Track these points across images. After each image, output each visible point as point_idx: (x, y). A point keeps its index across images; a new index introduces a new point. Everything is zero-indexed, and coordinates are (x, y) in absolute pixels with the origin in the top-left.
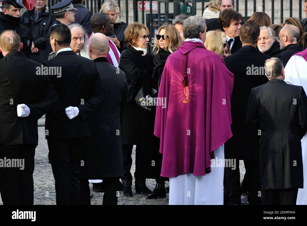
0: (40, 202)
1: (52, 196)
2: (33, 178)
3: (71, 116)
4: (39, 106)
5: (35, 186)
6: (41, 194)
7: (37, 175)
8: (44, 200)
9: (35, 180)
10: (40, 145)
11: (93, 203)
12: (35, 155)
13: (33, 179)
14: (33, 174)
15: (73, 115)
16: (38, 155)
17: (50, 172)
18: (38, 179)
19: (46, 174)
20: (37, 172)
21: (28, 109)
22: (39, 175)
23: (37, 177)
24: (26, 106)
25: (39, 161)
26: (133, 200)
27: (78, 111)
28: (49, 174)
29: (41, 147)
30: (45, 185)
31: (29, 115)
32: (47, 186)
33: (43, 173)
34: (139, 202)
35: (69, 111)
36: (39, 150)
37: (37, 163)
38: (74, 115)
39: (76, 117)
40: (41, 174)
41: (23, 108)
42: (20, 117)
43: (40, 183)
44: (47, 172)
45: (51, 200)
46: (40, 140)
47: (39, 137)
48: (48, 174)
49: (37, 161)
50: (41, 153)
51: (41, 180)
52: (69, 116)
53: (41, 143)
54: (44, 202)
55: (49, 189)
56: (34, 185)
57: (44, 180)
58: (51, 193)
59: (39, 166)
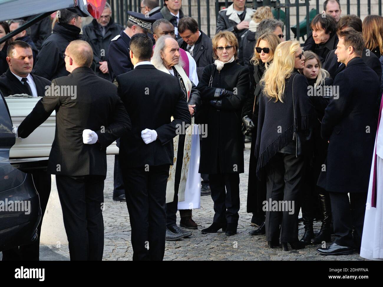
0: (111, 242)
1: (124, 235)
2: (103, 215)
3: (147, 140)
4: (109, 131)
5: (105, 224)
6: (112, 233)
7: (107, 211)
8: (115, 240)
9: (105, 217)
10: (109, 176)
11: (173, 243)
12: (104, 188)
13: (102, 216)
14: (103, 210)
15: (149, 139)
16: (108, 188)
17: (121, 207)
18: (108, 216)
19: (117, 210)
21: (96, 135)
22: (109, 212)
23: (106, 214)
24: (94, 132)
25: (109, 195)
27: (157, 135)
28: (121, 210)
29: (110, 179)
30: (116, 223)
31: (97, 142)
32: (119, 224)
33: (113, 208)
34: (225, 241)
35: (144, 134)
36: (108, 183)
37: (106, 198)
38: (151, 140)
39: (154, 142)
40: (111, 210)
41: (90, 135)
42: (86, 144)
43: (110, 220)
44: (118, 207)
45: (124, 240)
46: (109, 170)
47: (108, 167)
48: (120, 210)
49: (107, 194)
50: (110, 185)
51: (112, 217)
52: (144, 140)
53: (110, 174)
54: (116, 243)
55: (120, 228)
56: (104, 222)
57: (114, 217)
58: (123, 232)
59: (109, 200)
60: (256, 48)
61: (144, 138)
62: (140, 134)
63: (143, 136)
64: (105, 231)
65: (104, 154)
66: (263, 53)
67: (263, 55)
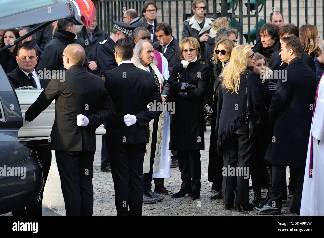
0: (99, 204)
1: (110, 199)
2: (93, 183)
3: (128, 123)
4: (98, 117)
5: (94, 190)
6: (100, 197)
7: (96, 180)
8: (102, 203)
9: (94, 184)
10: (98, 152)
11: (148, 206)
12: (94, 161)
13: (92, 184)
14: (93, 178)
15: (130, 123)
16: (96, 161)
17: (107, 177)
18: (97, 184)
19: (104, 179)
20: (96, 177)
21: (87, 119)
22: (97, 180)
23: (95, 182)
24: (85, 117)
25: (98, 167)
26: (185, 202)
27: (136, 119)
28: (107, 179)
29: (99, 154)
30: (103, 189)
31: (88, 125)
32: (105, 190)
33: (101, 178)
34: (191, 204)
35: (126, 118)
36: (97, 157)
37: (95, 169)
38: (131, 123)
39: (134, 124)
40: (99, 179)
41: (83, 119)
42: (79, 126)
43: (99, 187)
44: (105, 177)
45: (109, 203)
46: (98, 147)
47: (97, 145)
48: (106, 179)
49: (96, 166)
50: (99, 159)
51: (100, 184)
52: (126, 123)
53: (98, 150)
54: (103, 205)
55: (107, 193)
56: (94, 188)
57: (102, 184)
58: (109, 196)
59: (98, 171)
60: (215, 50)
61: (125, 122)
62: (123, 118)
63: (125, 120)
64: (94, 196)
65: (94, 134)
66: (221, 55)
67: (221, 56)
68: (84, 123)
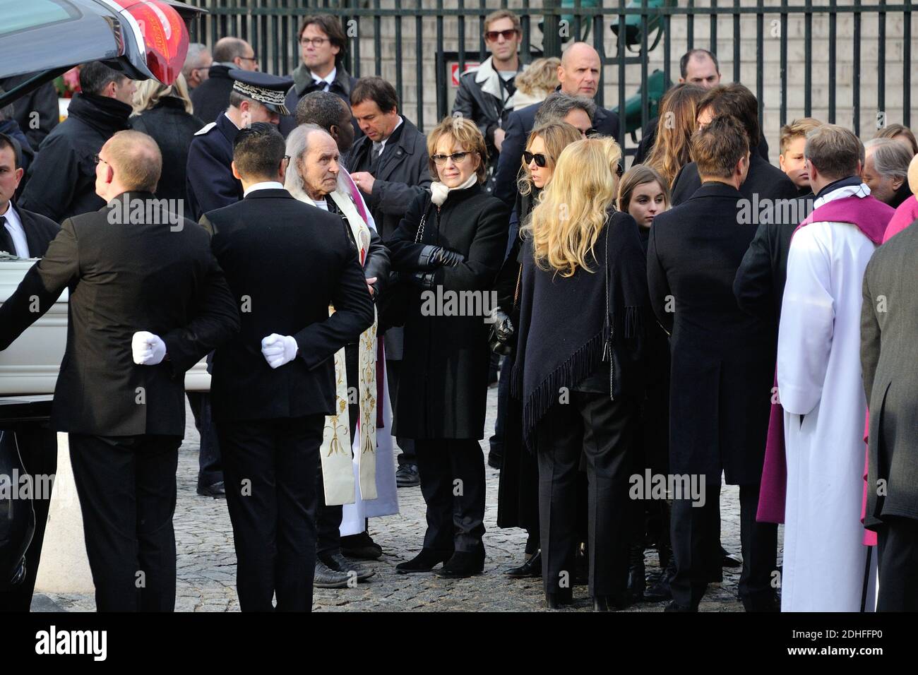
0: (191, 589)
1: (222, 574)
2: (174, 528)
3: (275, 360)
4: (190, 338)
5: (179, 549)
6: (193, 569)
7: (183, 519)
8: (201, 585)
9: (178, 532)
10: (191, 439)
12: (178, 467)
13: (173, 530)
15: (280, 357)
16: (186, 467)
17: (216, 511)
18: (186, 530)
19: (206, 517)
20: (184, 511)
21: (161, 345)
22: (187, 520)
23: (181, 525)
24: (157, 337)
25: (189, 483)
26: (434, 586)
27: (297, 348)
28: (215, 517)
30: (202, 547)
31: (164, 360)
32: (210, 549)
33: (199, 513)
34: (450, 591)
35: (269, 345)
37: (181, 489)
38: (283, 358)
39: (290, 362)
40: (193, 516)
41: (150, 345)
42: (140, 365)
43: (190, 539)
44: (209, 511)
45: (221, 586)
48: (212, 517)
49: (183, 481)
51: (195, 532)
52: (269, 359)
54: (202, 591)
55: (213, 557)
56: (177, 543)
57: (200, 531)
58: (220, 566)
59: (188, 494)
61: (268, 356)
62: (260, 346)
63: (266, 351)
64: (178, 564)
65: (179, 388)
68: (154, 355)
